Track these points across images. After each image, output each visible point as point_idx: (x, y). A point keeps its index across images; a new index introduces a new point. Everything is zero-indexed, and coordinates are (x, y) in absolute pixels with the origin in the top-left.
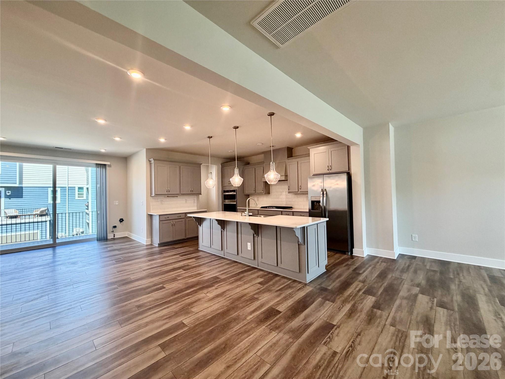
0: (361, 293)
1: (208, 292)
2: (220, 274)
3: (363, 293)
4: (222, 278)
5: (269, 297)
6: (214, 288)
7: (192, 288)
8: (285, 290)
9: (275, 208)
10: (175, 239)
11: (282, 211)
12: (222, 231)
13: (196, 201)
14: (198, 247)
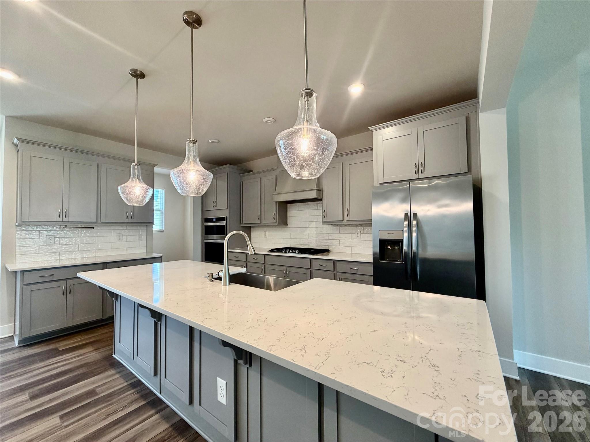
9: (298, 253)
10: (70, 324)
11: (311, 259)
12: (156, 324)
13: (144, 238)
14: (112, 351)
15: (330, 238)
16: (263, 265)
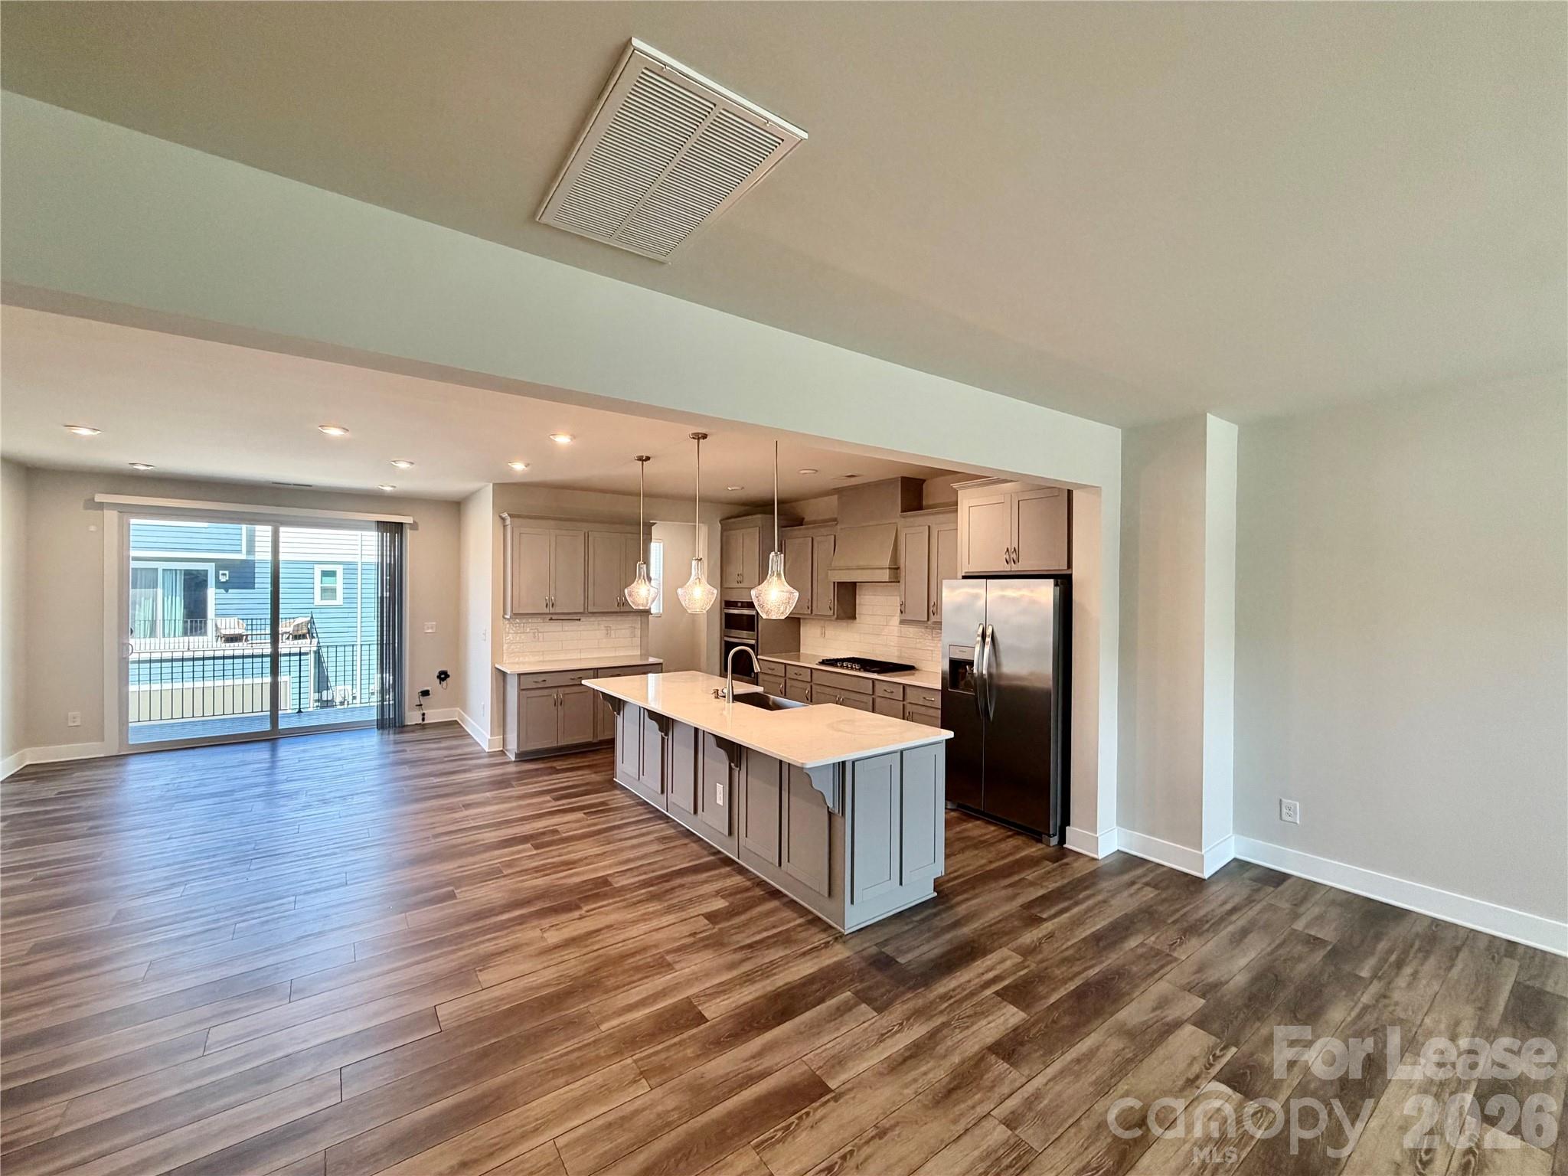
0: (988, 992)
1: (553, 926)
2: (617, 872)
3: (997, 993)
4: (616, 886)
5: (707, 964)
6: (576, 914)
7: (520, 909)
8: (768, 947)
9: (859, 670)
10: (563, 743)
11: (873, 680)
12: (663, 739)
13: (638, 632)
14: (614, 775)
15: (919, 646)
16: (809, 685)
